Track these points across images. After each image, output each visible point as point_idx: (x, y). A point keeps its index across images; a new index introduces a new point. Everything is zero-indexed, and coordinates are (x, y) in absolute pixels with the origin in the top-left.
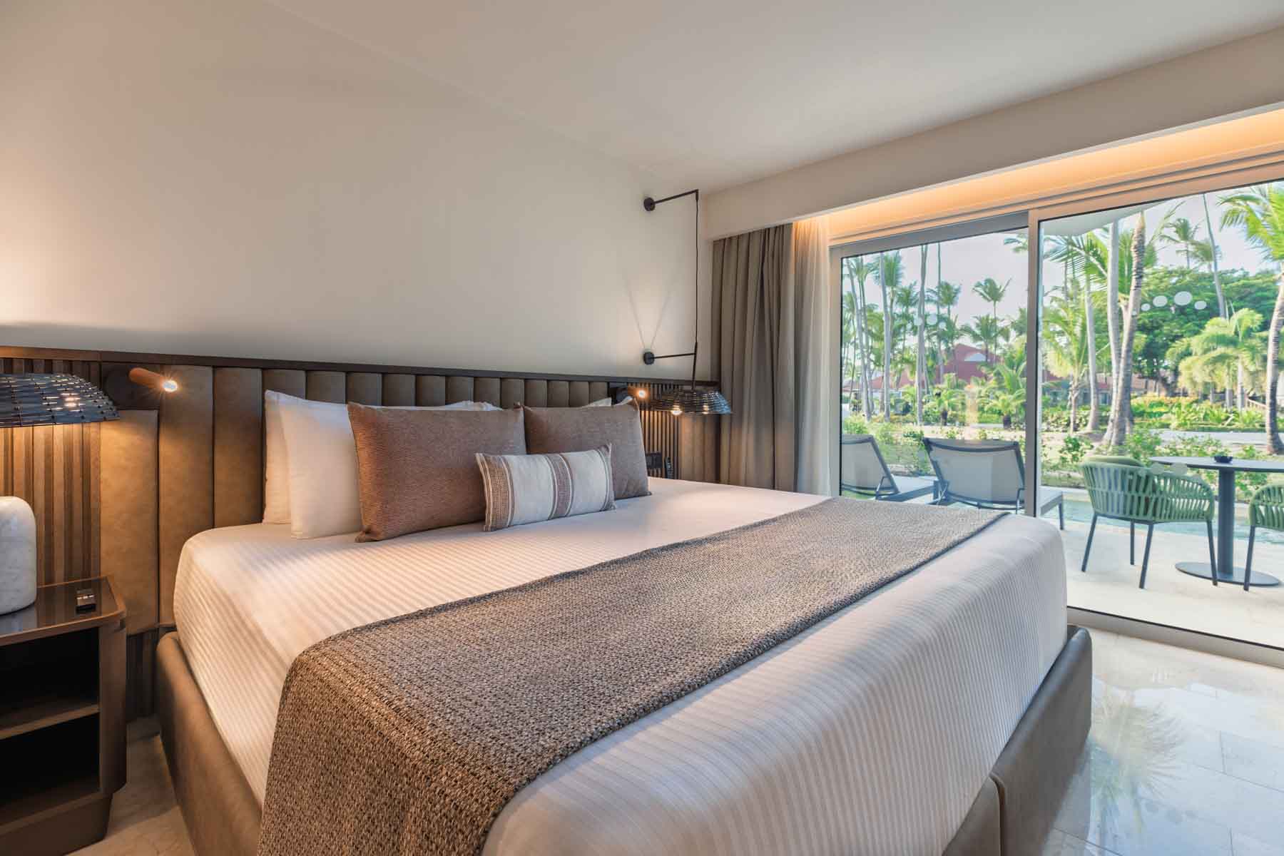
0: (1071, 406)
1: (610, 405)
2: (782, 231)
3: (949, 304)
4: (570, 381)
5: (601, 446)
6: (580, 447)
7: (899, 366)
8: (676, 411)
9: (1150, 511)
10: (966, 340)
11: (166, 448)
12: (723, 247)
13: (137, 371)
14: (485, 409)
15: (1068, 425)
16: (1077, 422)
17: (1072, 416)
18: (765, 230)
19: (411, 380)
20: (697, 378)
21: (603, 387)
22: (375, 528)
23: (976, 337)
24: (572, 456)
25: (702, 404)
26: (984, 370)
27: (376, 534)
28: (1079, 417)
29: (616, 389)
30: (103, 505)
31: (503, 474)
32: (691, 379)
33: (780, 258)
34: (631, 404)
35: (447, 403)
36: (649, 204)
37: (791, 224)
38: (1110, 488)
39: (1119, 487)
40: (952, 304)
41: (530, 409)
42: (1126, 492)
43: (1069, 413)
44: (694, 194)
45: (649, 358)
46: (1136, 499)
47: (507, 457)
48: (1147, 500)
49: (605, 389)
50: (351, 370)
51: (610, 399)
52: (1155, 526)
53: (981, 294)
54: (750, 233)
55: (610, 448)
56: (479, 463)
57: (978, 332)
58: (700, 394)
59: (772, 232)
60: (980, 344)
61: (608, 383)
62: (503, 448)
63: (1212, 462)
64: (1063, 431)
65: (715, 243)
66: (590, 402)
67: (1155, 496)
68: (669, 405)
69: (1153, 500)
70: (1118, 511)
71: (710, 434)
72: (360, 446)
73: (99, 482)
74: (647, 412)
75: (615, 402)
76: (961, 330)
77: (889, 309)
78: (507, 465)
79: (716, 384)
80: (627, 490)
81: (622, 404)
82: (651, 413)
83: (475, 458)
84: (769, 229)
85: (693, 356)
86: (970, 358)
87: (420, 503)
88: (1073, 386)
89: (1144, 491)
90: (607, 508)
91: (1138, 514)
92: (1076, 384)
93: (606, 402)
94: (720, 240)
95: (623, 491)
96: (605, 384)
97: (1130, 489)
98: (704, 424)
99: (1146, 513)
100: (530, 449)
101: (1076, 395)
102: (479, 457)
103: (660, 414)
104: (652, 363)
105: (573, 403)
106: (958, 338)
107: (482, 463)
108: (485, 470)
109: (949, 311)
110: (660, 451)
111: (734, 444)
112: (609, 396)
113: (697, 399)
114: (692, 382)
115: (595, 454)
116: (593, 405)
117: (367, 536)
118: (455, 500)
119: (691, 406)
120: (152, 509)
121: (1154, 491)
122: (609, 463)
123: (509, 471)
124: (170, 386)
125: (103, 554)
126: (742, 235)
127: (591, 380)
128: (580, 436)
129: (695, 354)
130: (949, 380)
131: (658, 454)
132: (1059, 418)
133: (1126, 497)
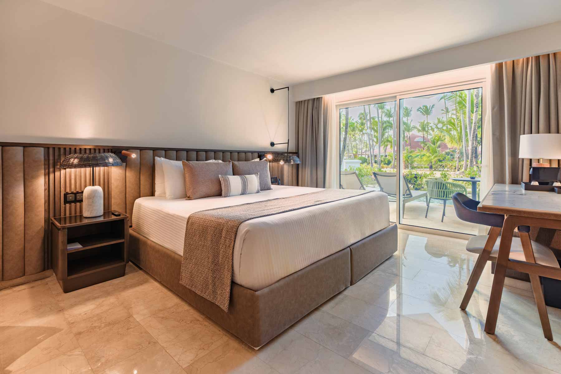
0: (456, 161)
1: (259, 160)
2: (319, 99)
3: (407, 117)
4: (245, 153)
5: (256, 173)
6: (249, 174)
7: (386, 143)
8: (282, 163)
9: (445, 196)
10: (415, 132)
11: (128, 174)
12: (299, 104)
13: (124, 152)
14: (219, 162)
15: (456, 168)
16: (459, 167)
17: (457, 165)
18: (313, 99)
19: (195, 153)
20: (289, 151)
21: (256, 155)
22: (191, 196)
23: (419, 130)
24: (247, 176)
25: (290, 160)
26: (422, 145)
27: (191, 198)
28: (460, 165)
29: (261, 155)
30: (112, 190)
31: (227, 181)
32: (287, 151)
33: (318, 109)
34: (266, 160)
35: (206, 160)
36: (272, 91)
37: (322, 97)
38: (433, 188)
39: (435, 188)
40: (409, 116)
41: (233, 162)
42: (438, 190)
43: (456, 163)
44: (288, 88)
45: (272, 144)
46: (440, 192)
47: (228, 176)
48: (444, 192)
49: (257, 155)
50: (177, 150)
51: (259, 159)
52: (447, 201)
53: (421, 112)
54: (308, 100)
55: (259, 174)
56: (220, 178)
57: (420, 128)
58: (290, 157)
59: (316, 99)
60: (421, 134)
61: (258, 153)
62: (226, 174)
63: (469, 179)
64: (454, 171)
65: (297, 103)
66: (252, 160)
67: (446, 191)
68: (279, 161)
69: (446, 192)
70: (436, 196)
71: (295, 171)
72: (186, 172)
73: (111, 183)
74: (272, 163)
75: (260, 160)
76: (413, 127)
77: (380, 119)
78: (228, 178)
79: (297, 153)
80: (264, 188)
81: (262, 160)
82: (273, 163)
83: (219, 176)
84: (315, 99)
85: (287, 144)
86: (417, 140)
87: (204, 189)
88: (457, 152)
89: (443, 189)
90: (258, 192)
91: (441, 197)
92: (458, 151)
93: (258, 160)
94: (298, 102)
95: (263, 188)
96: (257, 154)
97: (439, 188)
98: (293, 167)
99: (443, 197)
100: (234, 174)
101: (458, 156)
102: (220, 176)
103: (275, 163)
104: (273, 146)
105: (247, 160)
106: (411, 131)
107: (221, 178)
108: (222, 180)
109: (408, 120)
110: (276, 177)
111: (303, 174)
112: (258, 158)
113: (288, 159)
114: (288, 153)
115: (254, 175)
116: (253, 161)
117: (188, 198)
118: (214, 189)
119: (287, 161)
120: (125, 191)
121: (446, 189)
122: (259, 179)
123: (229, 180)
124: (134, 156)
125: (112, 204)
126: (306, 100)
127: (252, 152)
128: (249, 170)
129: (288, 143)
130: (407, 149)
131: (276, 178)
132: (452, 166)
133: (437, 191)
